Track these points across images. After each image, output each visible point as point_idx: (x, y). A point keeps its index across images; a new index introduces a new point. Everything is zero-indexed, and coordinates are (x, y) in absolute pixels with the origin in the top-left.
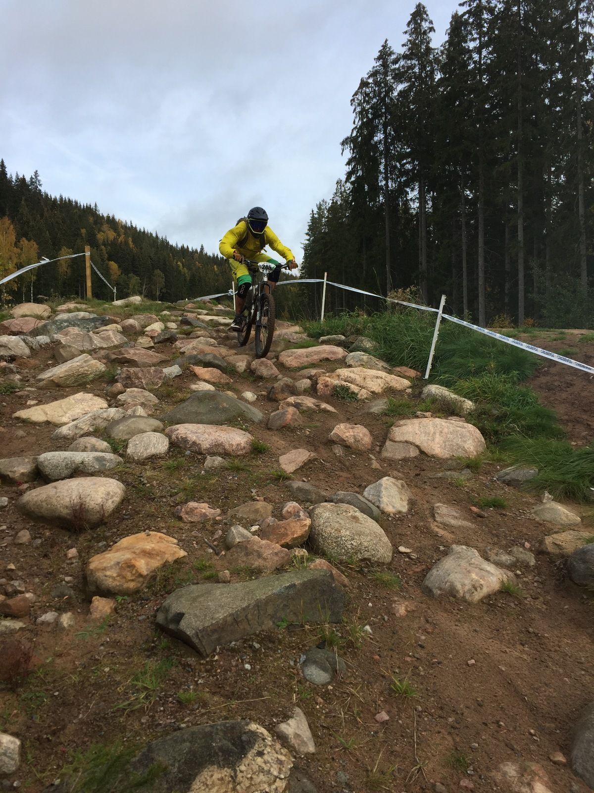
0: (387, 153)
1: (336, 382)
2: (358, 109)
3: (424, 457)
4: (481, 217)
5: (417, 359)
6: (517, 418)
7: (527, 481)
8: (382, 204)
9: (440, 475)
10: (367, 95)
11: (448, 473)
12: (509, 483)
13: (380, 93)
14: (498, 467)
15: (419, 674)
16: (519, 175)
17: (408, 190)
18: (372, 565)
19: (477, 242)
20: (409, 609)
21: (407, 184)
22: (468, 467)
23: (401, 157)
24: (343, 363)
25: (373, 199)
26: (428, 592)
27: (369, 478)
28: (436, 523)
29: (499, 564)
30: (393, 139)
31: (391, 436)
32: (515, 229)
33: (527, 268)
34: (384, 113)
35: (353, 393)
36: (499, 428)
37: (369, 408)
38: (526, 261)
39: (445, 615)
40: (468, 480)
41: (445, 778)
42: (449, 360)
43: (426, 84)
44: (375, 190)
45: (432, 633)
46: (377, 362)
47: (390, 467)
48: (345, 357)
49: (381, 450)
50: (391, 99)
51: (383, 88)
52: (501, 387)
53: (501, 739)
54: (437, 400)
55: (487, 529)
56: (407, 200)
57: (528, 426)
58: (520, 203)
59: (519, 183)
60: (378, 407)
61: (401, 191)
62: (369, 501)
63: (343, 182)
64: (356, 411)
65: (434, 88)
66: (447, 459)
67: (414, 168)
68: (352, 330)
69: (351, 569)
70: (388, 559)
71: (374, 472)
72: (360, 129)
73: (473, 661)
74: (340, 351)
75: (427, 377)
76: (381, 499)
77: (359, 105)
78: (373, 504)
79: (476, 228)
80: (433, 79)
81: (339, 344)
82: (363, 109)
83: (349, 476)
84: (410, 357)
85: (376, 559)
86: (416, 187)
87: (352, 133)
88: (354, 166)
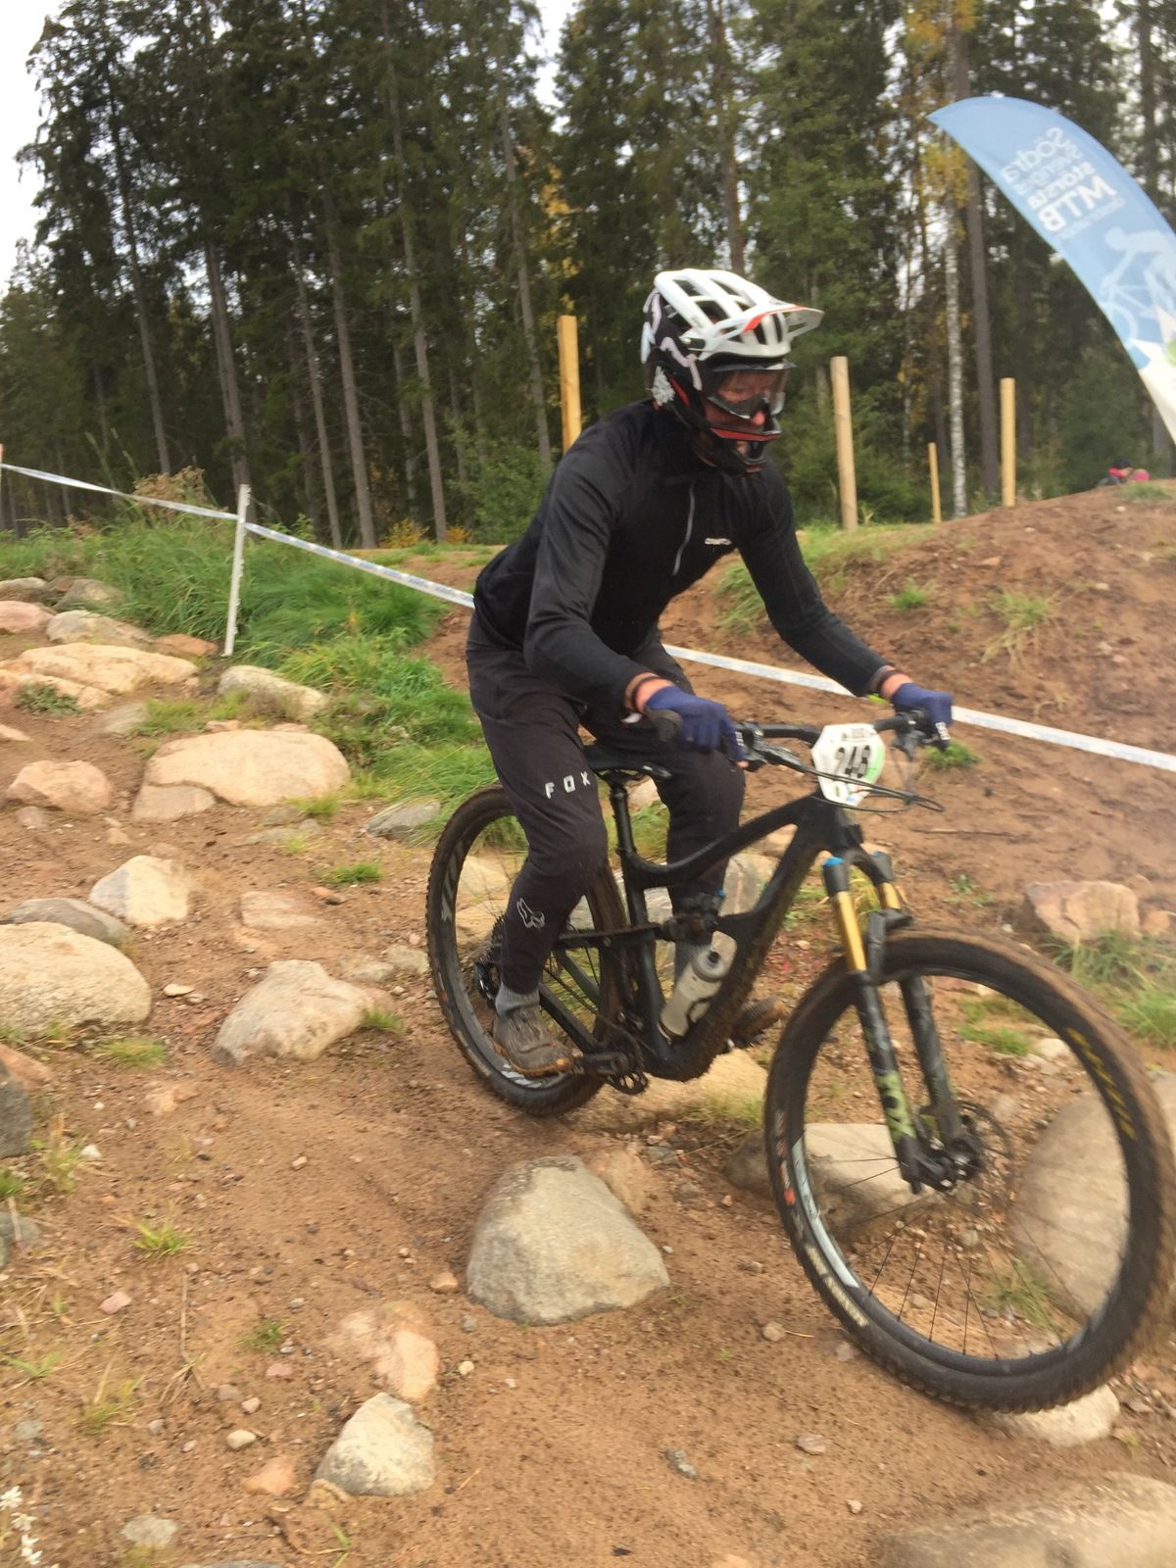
0: (126, 185)
1: (25, 678)
2: (48, 83)
3: (223, 807)
4: (342, 327)
5: (205, 618)
6: (404, 714)
7: (420, 827)
8: (128, 296)
9: (254, 838)
10: (65, 54)
11: (273, 831)
12: (388, 836)
13: (93, 53)
14: (370, 809)
15: (196, 1209)
16: (408, 247)
17: (184, 266)
18: (105, 1030)
19: (340, 379)
20: (181, 1097)
21: (179, 253)
22: (311, 815)
23: (158, 196)
24: (41, 636)
25: (106, 282)
26: (225, 1058)
27: (103, 864)
28: (244, 930)
29: (362, 982)
30: (136, 154)
31: (150, 776)
32: (410, 356)
33: (443, 430)
34: (106, 97)
35: (66, 698)
36: (371, 737)
37: (104, 725)
38: (438, 418)
39: (256, 1092)
40: (312, 839)
41: (241, 1372)
42: (272, 616)
43: (195, 42)
44: (108, 264)
45: (227, 1129)
46: (119, 630)
47: (150, 836)
48: (44, 625)
49: (131, 805)
50: (121, 68)
51: (98, 41)
52: (373, 660)
53: (346, 1278)
54: (249, 695)
55: (344, 924)
56: (184, 289)
57: (424, 727)
58: (415, 302)
59: (409, 262)
60: (122, 721)
61: (166, 268)
62: (101, 909)
63: (30, 245)
64: (75, 733)
65: (213, 53)
66: (272, 806)
67: (190, 222)
68: (61, 566)
69: (56, 1046)
70: (143, 1014)
71: (114, 850)
72: (57, 128)
73: (302, 1160)
74: (33, 612)
75: (229, 651)
76: (126, 902)
77: (47, 73)
78: (112, 914)
79: (336, 350)
80: (209, 35)
81: (32, 597)
82: (58, 86)
83: (57, 866)
84: (190, 614)
85: (112, 1018)
86: (201, 261)
87: (38, 135)
88: (53, 209)
